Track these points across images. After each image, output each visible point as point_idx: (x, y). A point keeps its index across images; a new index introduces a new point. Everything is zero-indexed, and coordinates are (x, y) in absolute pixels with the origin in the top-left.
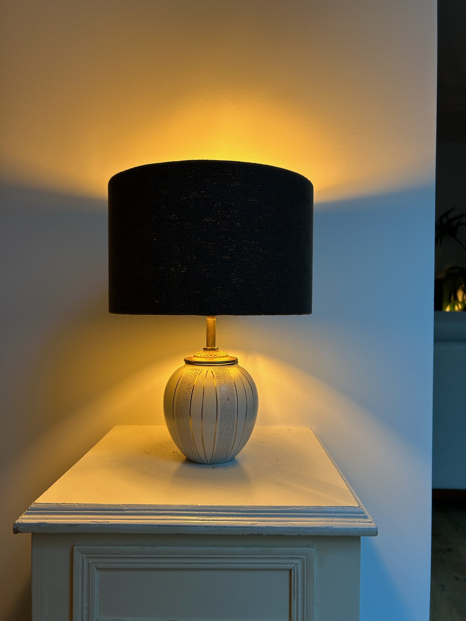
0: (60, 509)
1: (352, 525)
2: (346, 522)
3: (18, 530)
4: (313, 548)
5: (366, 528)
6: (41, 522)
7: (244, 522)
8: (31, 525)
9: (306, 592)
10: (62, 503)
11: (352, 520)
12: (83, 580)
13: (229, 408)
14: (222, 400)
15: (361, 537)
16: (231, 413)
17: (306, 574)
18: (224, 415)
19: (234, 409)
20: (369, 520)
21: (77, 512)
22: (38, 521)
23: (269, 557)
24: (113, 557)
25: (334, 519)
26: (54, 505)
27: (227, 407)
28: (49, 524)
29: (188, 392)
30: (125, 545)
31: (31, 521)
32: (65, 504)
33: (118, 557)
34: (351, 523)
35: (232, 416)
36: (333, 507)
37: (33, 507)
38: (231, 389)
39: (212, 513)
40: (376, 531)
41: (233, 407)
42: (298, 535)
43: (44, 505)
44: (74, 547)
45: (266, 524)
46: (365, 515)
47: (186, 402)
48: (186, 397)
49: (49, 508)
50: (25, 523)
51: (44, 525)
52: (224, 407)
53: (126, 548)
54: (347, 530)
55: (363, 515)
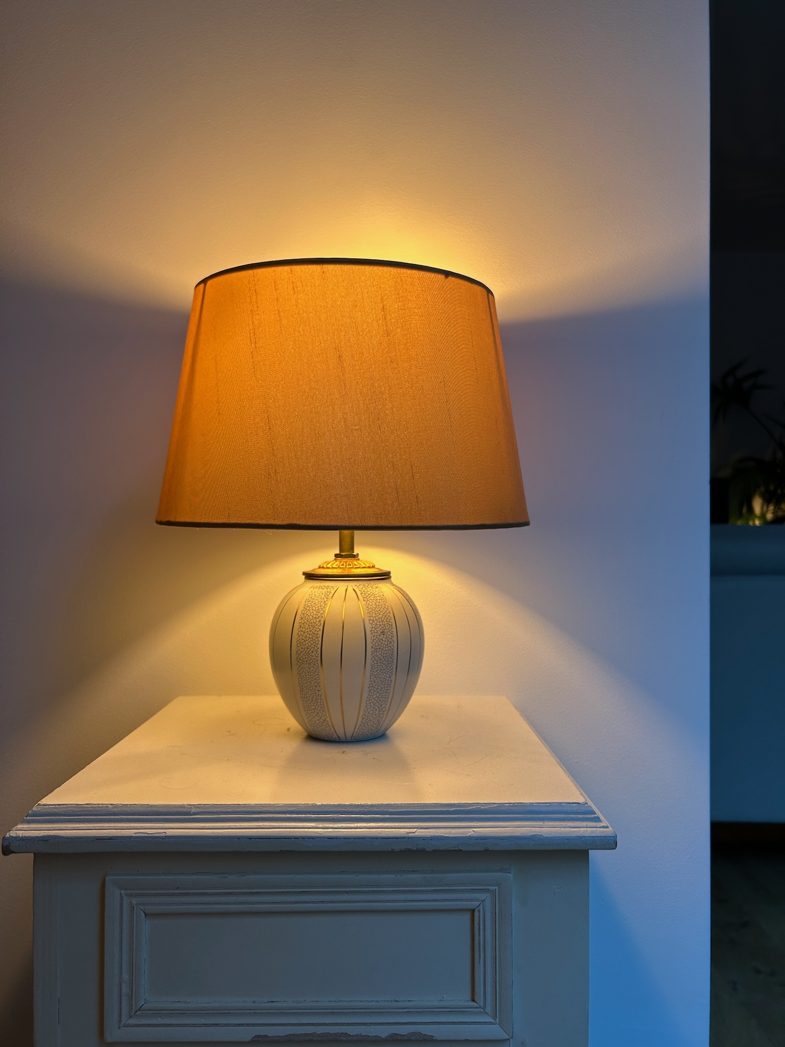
0: (84, 813)
1: (575, 831)
2: (565, 827)
3: (10, 849)
4: (509, 873)
5: (598, 837)
6: (49, 834)
7: (393, 830)
8: (33, 840)
9: (499, 948)
10: (85, 804)
11: (574, 824)
12: (121, 933)
13: (384, 646)
14: (373, 634)
15: (589, 851)
16: (387, 655)
17: (499, 917)
18: (377, 658)
19: (392, 648)
20: (602, 825)
21: (111, 819)
22: (44, 833)
23: (436, 890)
24: (173, 895)
25: (546, 824)
26: (72, 807)
27: (382, 645)
28: (63, 837)
29: (317, 623)
30: (194, 874)
31: (32, 833)
32: (90, 806)
33: (182, 894)
34: (573, 829)
35: (389, 660)
36: (543, 803)
37: (35, 811)
38: (387, 616)
39: (341, 817)
40: (614, 841)
41: (391, 645)
42: (485, 850)
43: (55, 808)
44: (106, 878)
45: (431, 832)
46: (595, 815)
47: (314, 638)
48: (313, 631)
49: (64, 811)
50: (22, 837)
51: (54, 839)
52: (377, 644)
53: (194, 877)
54: (567, 839)
55: (593, 816)
